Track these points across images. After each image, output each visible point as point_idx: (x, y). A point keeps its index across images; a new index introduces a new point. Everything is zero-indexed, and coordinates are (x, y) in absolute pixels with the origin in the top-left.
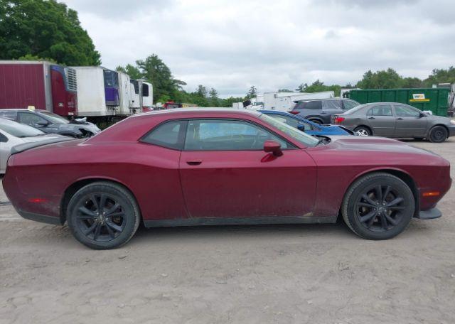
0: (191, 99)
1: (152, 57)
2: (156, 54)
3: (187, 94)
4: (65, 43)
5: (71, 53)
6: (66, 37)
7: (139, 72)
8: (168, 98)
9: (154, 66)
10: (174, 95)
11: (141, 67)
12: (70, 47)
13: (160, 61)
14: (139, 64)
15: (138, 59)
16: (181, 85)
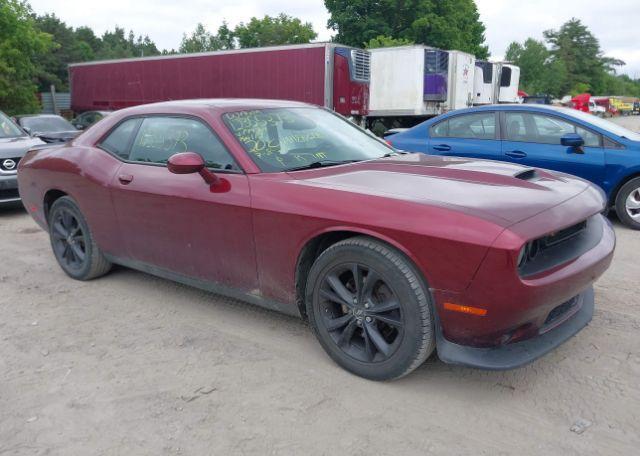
0: (634, 88)
1: (571, 24)
2: (577, 18)
3: (630, 81)
4: (432, 15)
5: (438, 28)
6: (435, 6)
7: (545, 48)
8: (586, 87)
9: (572, 38)
10: (600, 83)
11: (552, 41)
12: (438, 21)
13: (584, 28)
14: (548, 36)
15: (547, 29)
16: (615, 67)
